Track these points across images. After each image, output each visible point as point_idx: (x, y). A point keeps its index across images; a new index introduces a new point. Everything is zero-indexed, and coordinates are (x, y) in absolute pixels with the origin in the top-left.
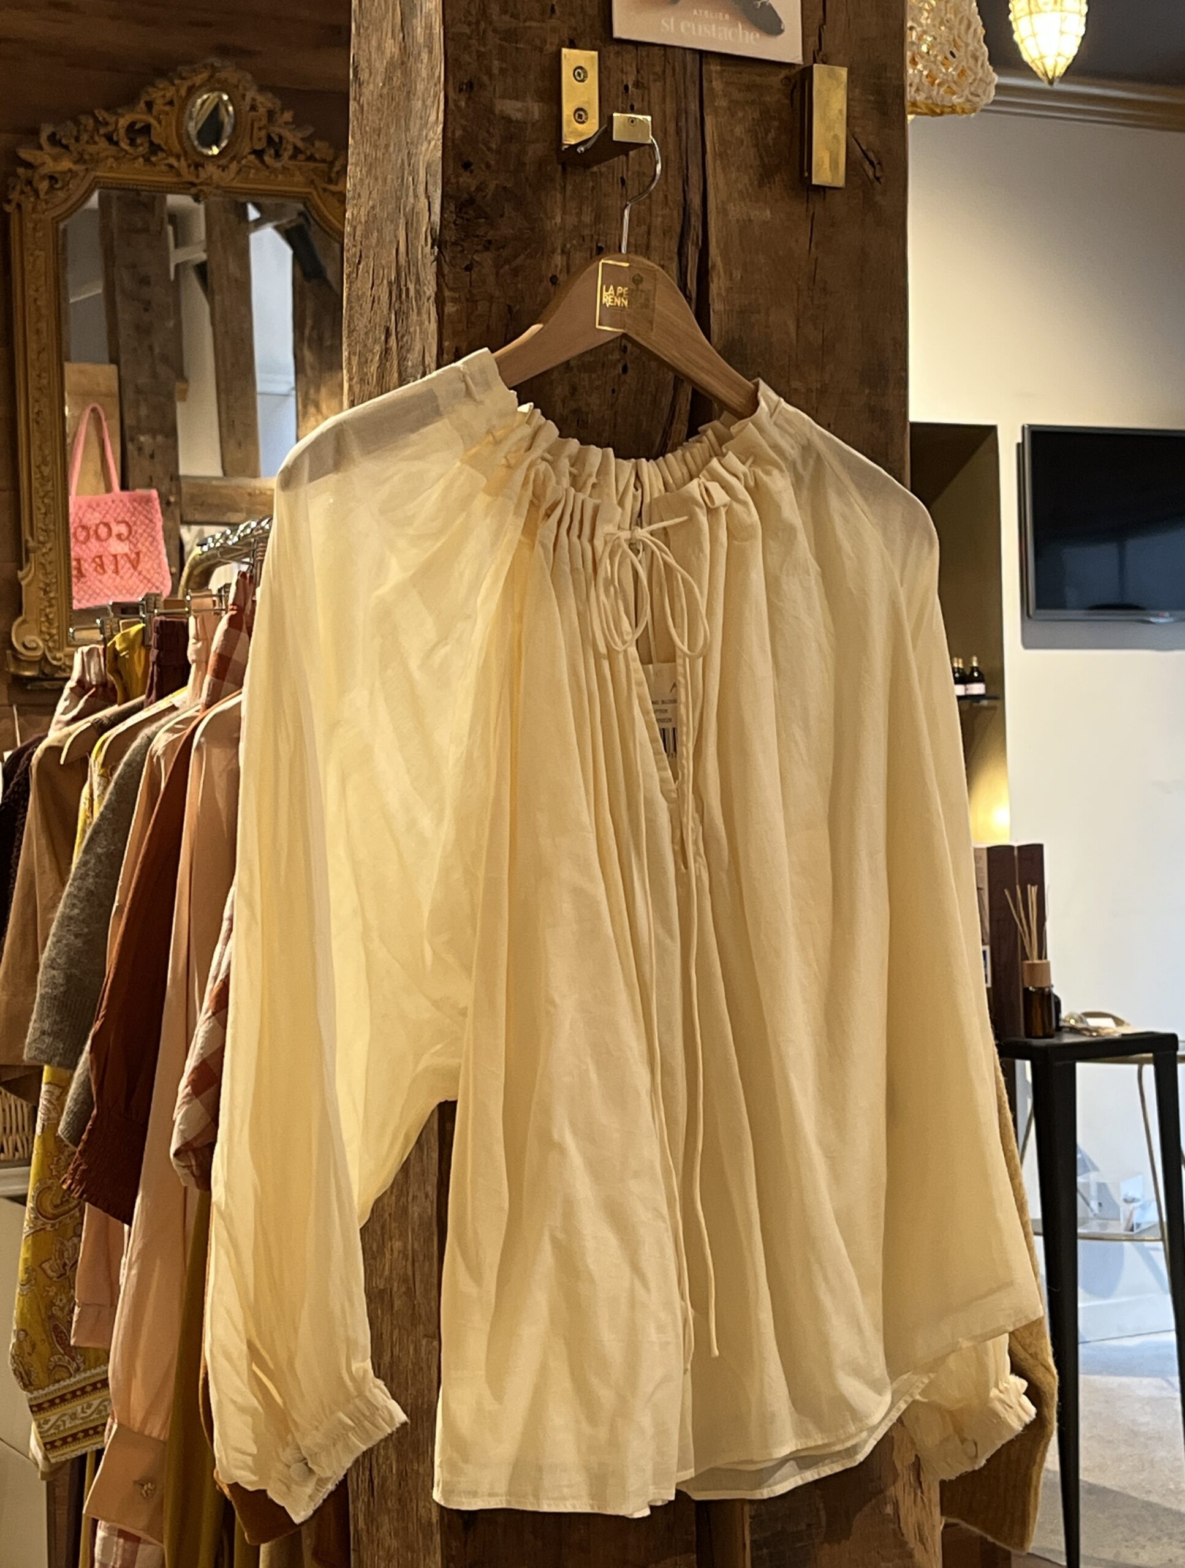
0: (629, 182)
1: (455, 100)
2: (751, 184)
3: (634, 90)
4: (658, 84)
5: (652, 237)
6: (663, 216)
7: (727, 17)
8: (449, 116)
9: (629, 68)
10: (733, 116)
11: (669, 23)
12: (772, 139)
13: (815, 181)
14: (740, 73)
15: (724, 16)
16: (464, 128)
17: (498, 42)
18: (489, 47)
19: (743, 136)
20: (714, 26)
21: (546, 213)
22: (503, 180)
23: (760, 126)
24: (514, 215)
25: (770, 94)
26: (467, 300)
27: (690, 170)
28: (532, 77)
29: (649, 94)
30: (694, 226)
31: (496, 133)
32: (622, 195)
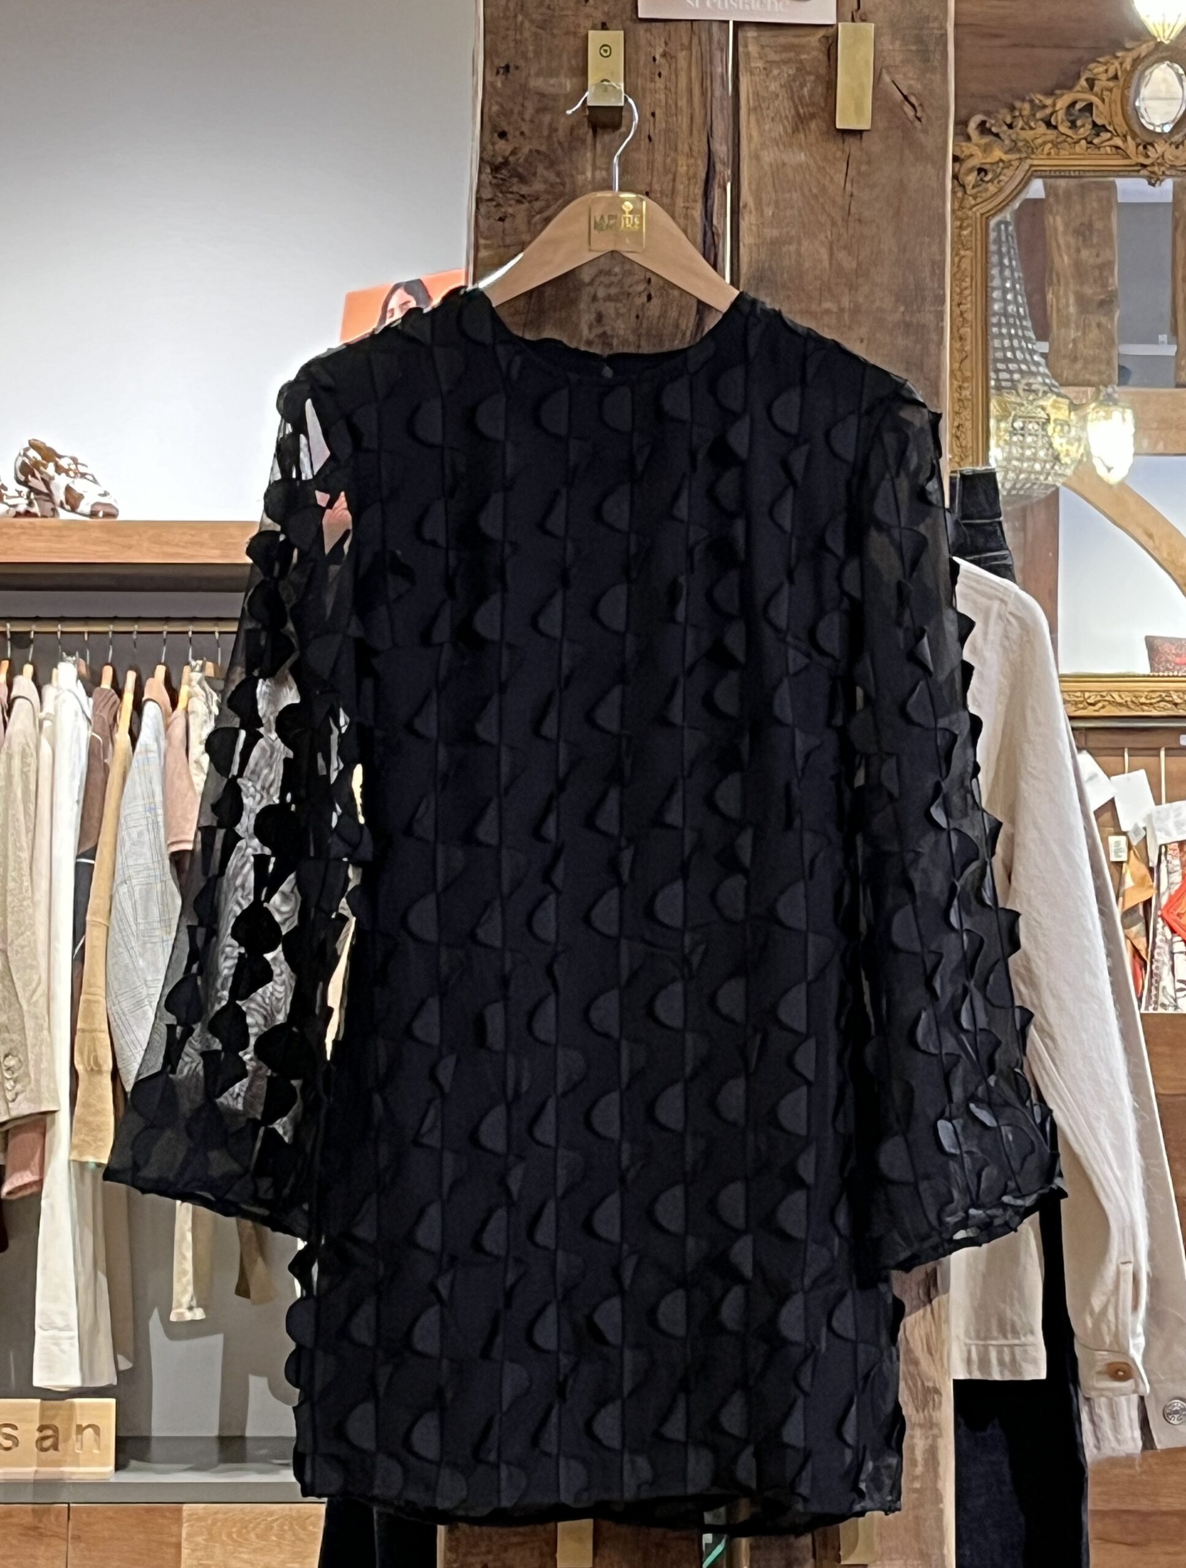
0: (656, 138)
1: (492, 83)
2: (786, 133)
3: (663, 61)
4: (684, 53)
5: (677, 184)
6: (688, 166)
8: (486, 95)
9: (656, 42)
10: (767, 75)
11: (694, 1)
12: (807, 91)
13: (838, 126)
14: (776, 36)
16: (501, 106)
17: (534, 29)
18: (525, 35)
19: (778, 91)
21: (577, 168)
22: (536, 145)
23: (794, 80)
24: (546, 173)
25: (808, 53)
26: (500, 246)
27: (714, 124)
28: (565, 58)
29: (676, 64)
30: (720, 172)
31: (531, 106)
32: (648, 151)
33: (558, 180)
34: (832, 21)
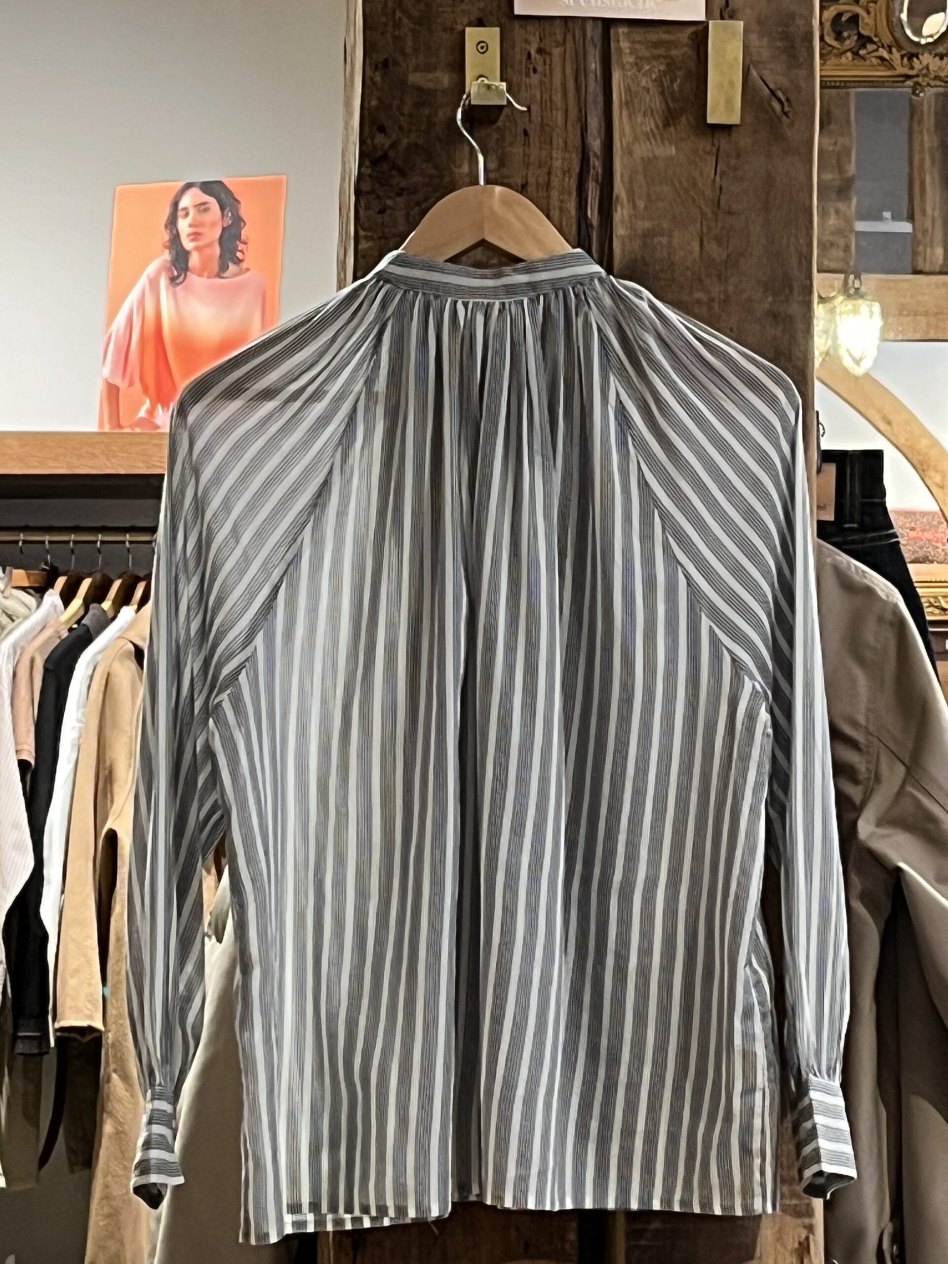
0: (531, 133)
1: (370, 77)
2: (657, 127)
3: (538, 57)
4: (559, 49)
5: (553, 178)
6: (563, 159)
8: (367, 91)
9: (532, 38)
10: (639, 71)
12: (678, 86)
13: (710, 121)
14: (648, 32)
16: (379, 99)
17: (412, 26)
18: (403, 31)
19: (649, 87)
21: (453, 161)
22: (414, 138)
23: (665, 76)
24: (424, 166)
25: (679, 49)
26: (380, 238)
27: (589, 118)
28: (442, 52)
29: (551, 60)
30: (594, 168)
31: (409, 100)
32: (524, 145)
33: (436, 173)
34: (702, 17)
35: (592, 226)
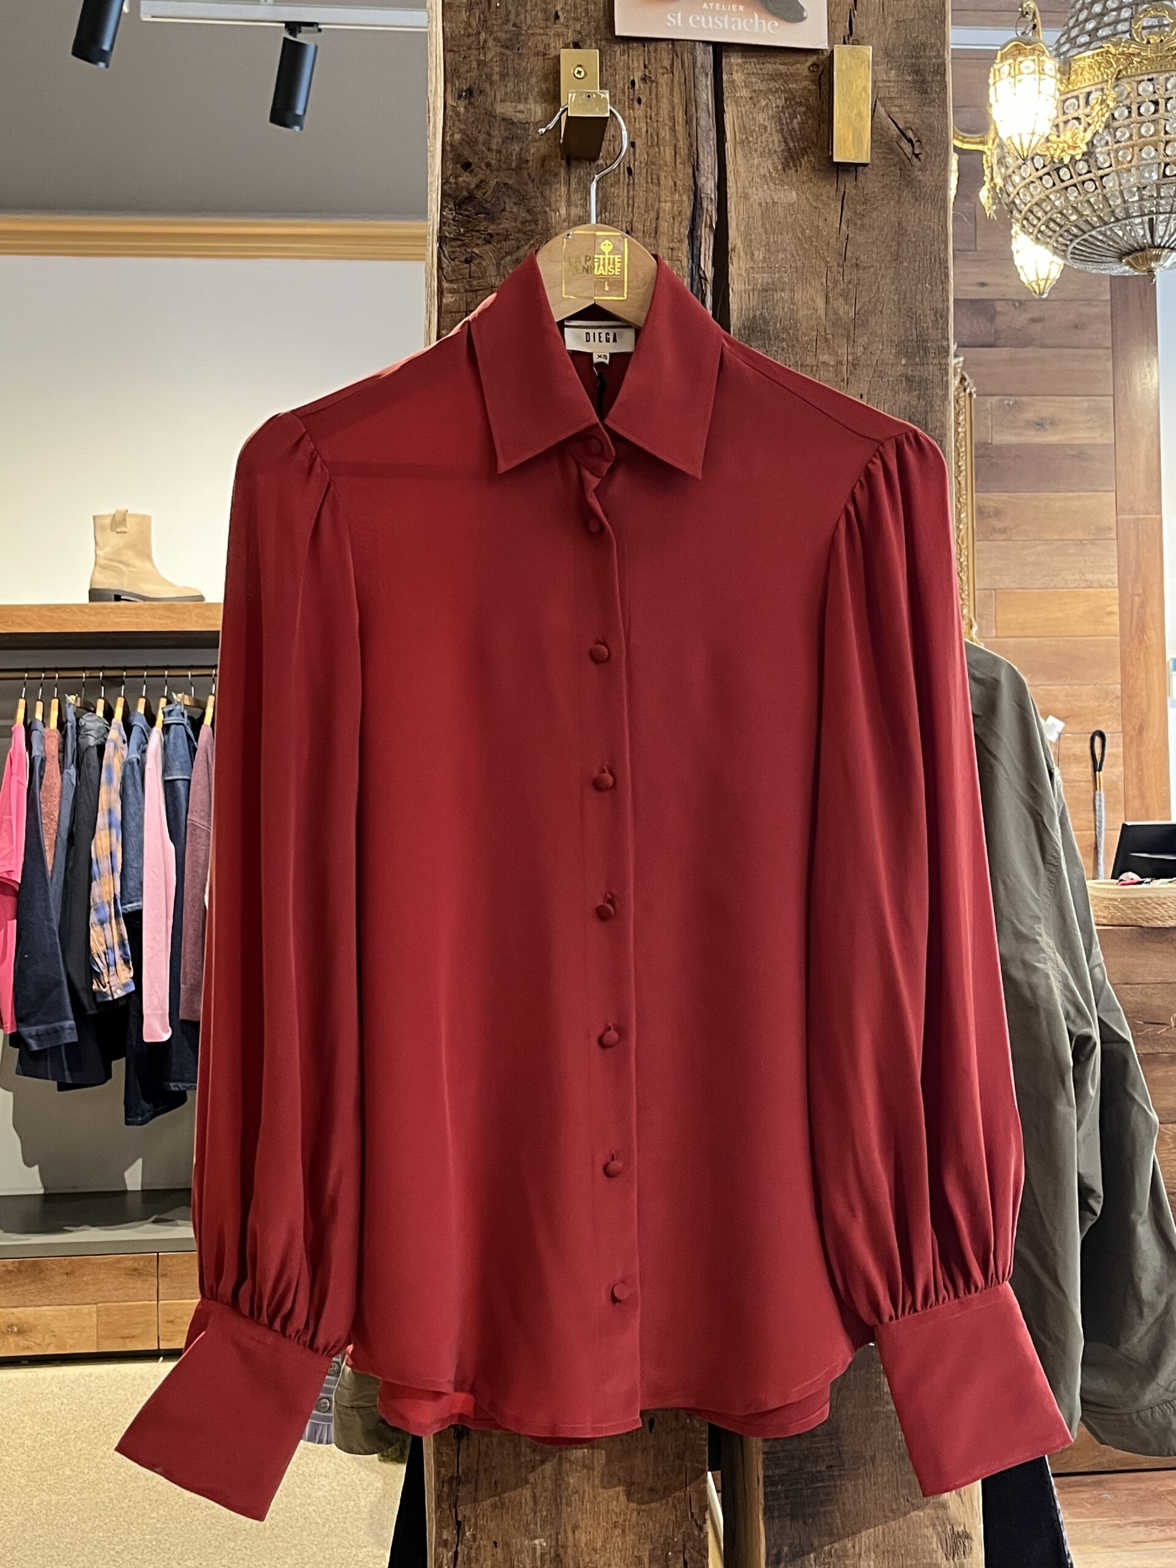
0: (636, 171)
1: (453, 108)
2: (776, 169)
3: (642, 85)
4: (666, 76)
5: (661, 223)
6: (673, 202)
7: (741, 8)
8: (448, 122)
9: (636, 64)
10: (755, 105)
11: (676, 18)
12: (798, 123)
13: (835, 159)
14: (763, 64)
15: (738, 8)
16: (463, 132)
17: (498, 50)
18: (490, 55)
19: (766, 123)
20: (726, 18)
21: (550, 205)
22: (503, 177)
23: (784, 113)
24: (515, 209)
25: (796, 81)
26: (466, 291)
27: (701, 155)
28: (534, 79)
29: (657, 87)
30: (707, 210)
31: (498, 135)
32: (629, 185)
33: (529, 218)
34: (824, 45)
35: (706, 279)
